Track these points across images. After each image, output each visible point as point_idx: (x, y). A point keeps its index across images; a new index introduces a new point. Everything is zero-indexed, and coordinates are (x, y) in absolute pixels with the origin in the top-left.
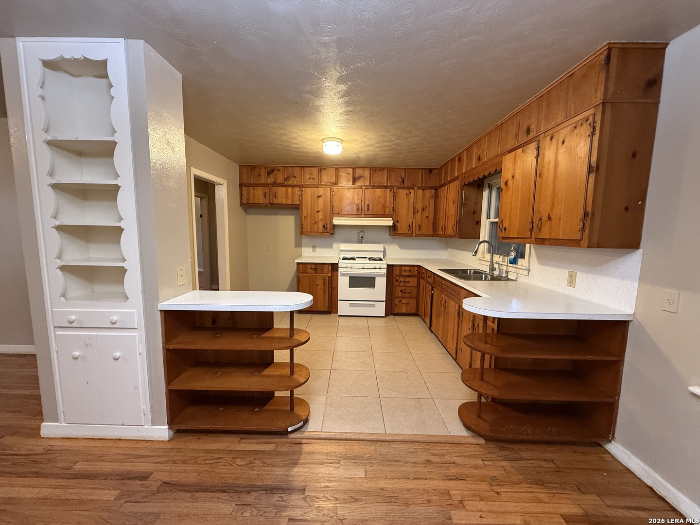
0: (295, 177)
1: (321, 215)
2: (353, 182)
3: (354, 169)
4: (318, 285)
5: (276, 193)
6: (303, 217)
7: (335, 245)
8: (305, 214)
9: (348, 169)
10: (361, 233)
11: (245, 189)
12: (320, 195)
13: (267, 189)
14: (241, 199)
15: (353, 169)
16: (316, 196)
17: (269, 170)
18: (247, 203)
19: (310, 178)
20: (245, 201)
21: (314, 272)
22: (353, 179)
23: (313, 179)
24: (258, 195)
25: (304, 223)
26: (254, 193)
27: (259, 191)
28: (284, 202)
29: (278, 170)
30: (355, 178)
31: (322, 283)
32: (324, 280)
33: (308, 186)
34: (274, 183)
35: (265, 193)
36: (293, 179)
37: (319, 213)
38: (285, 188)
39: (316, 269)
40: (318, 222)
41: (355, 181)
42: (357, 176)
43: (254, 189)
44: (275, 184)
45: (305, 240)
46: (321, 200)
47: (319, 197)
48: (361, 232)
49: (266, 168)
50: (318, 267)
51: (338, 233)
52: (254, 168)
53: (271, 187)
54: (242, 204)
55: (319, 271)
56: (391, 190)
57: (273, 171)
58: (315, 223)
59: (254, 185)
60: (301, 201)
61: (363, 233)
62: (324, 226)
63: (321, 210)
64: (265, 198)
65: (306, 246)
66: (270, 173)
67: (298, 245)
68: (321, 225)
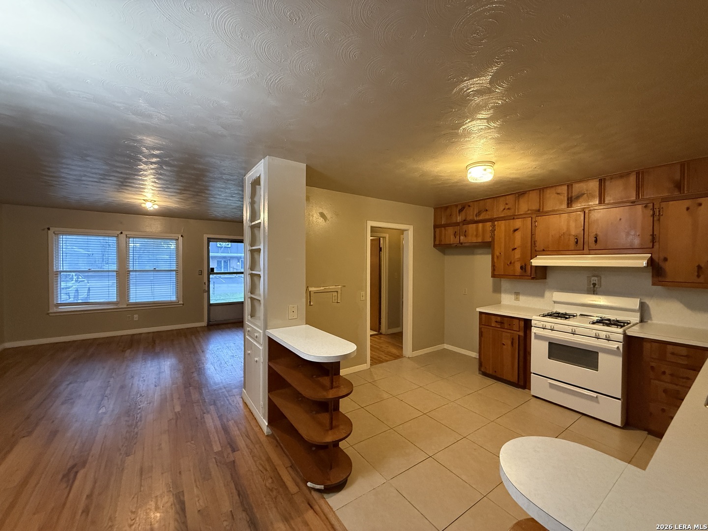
0: (487, 210)
1: (517, 254)
2: (568, 204)
3: (570, 186)
4: (504, 344)
5: (466, 231)
6: (495, 257)
7: (547, 294)
8: (497, 253)
9: (560, 188)
10: (593, 278)
11: (438, 230)
12: (517, 227)
13: (457, 228)
14: (435, 241)
15: (568, 186)
16: (512, 229)
17: (460, 207)
18: (439, 244)
19: (504, 209)
20: (437, 242)
21: (499, 326)
22: (568, 199)
23: (508, 209)
24: (449, 236)
25: (496, 264)
26: (445, 234)
27: (450, 231)
28: (474, 240)
29: (469, 206)
30: (571, 197)
31: (510, 343)
32: (513, 339)
33: (501, 219)
34: (464, 221)
35: (456, 232)
36: (485, 213)
37: (516, 251)
38: (475, 224)
39: (502, 323)
40: (514, 263)
41: (571, 201)
42: (574, 194)
43: (445, 229)
44: (466, 222)
45: (505, 284)
46: (518, 235)
47: (515, 230)
48: (594, 276)
49: (456, 206)
50: (505, 321)
51: (551, 278)
52: (447, 208)
53: (461, 225)
54: (435, 246)
55: (506, 326)
56: (646, 207)
57: (464, 208)
58: (511, 263)
59: (445, 226)
60: (493, 239)
61: (596, 278)
62: (522, 268)
63: (519, 247)
64: (456, 237)
65: (506, 292)
66: (461, 211)
67: (497, 290)
68: (518, 266)
